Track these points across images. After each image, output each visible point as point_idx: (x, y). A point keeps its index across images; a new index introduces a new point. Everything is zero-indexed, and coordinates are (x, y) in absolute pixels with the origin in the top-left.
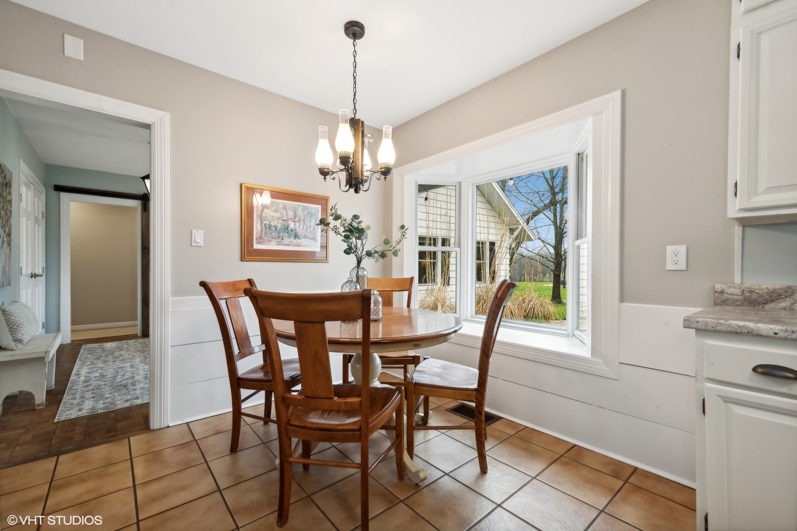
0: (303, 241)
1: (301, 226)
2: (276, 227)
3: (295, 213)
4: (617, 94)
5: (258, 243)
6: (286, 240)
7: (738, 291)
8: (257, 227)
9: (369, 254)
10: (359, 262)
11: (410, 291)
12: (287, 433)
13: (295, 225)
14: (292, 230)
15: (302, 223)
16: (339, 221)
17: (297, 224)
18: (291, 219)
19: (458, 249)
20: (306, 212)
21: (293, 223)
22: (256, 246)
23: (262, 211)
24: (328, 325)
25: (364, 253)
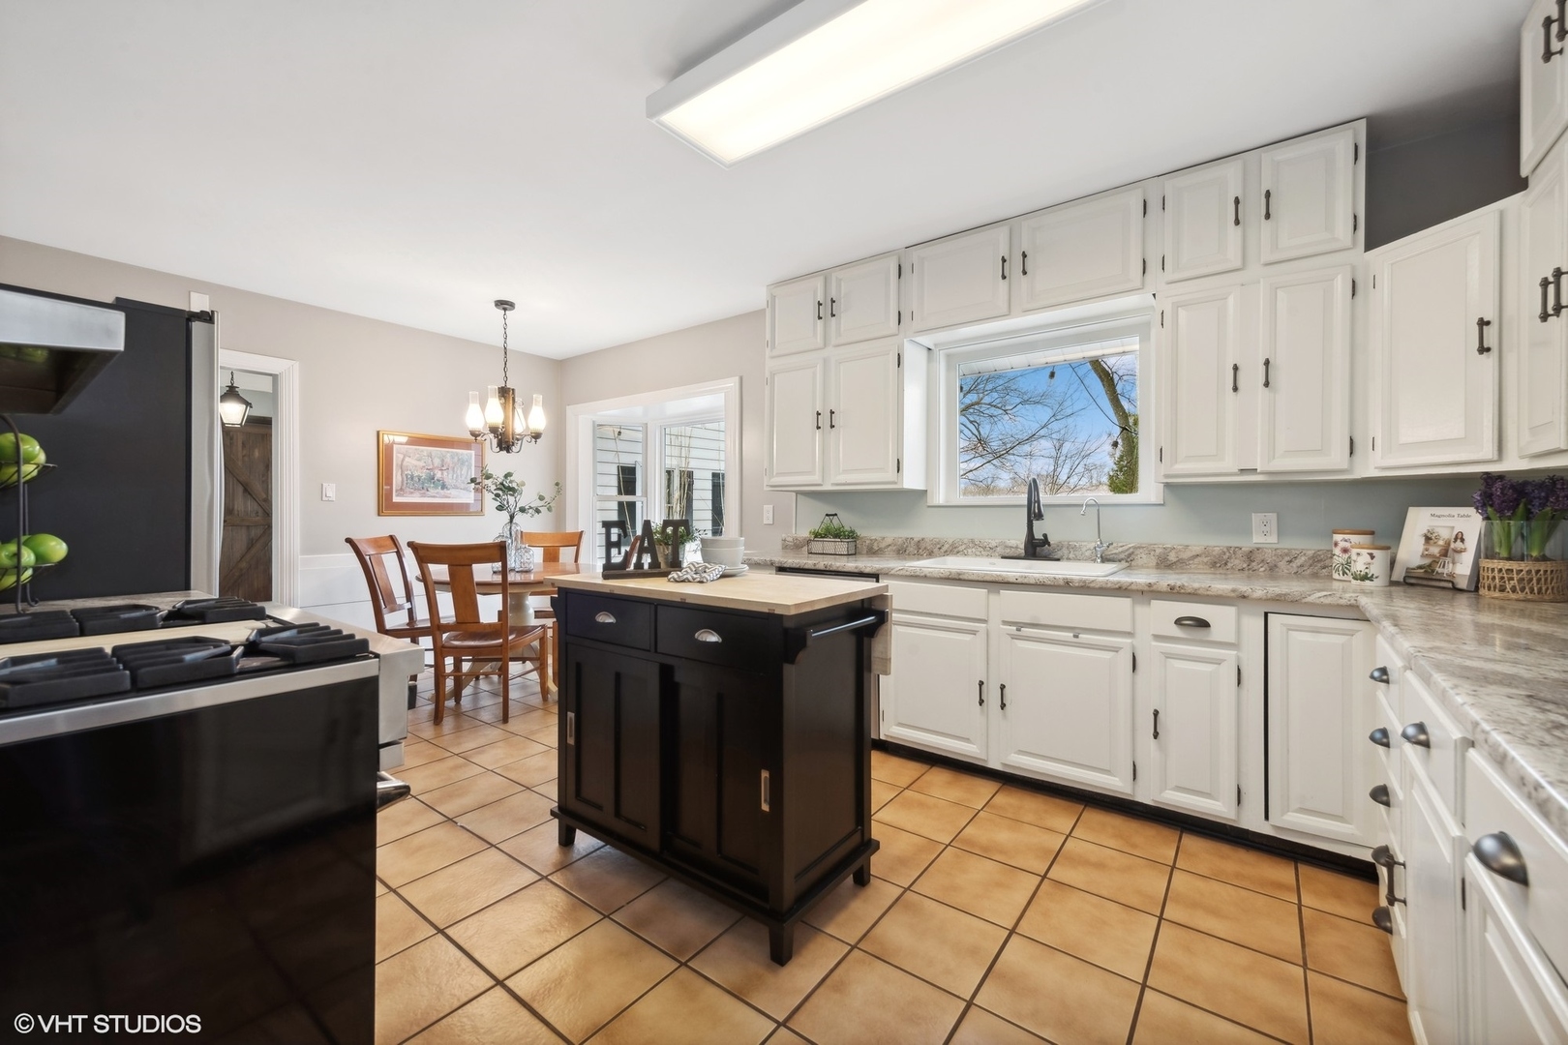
0: (453, 492)
1: (450, 476)
2: (419, 478)
3: (443, 461)
4: (737, 379)
5: (397, 496)
6: (432, 492)
7: (791, 540)
8: (397, 479)
9: (522, 510)
10: (512, 517)
11: (578, 546)
12: (441, 654)
13: (442, 474)
14: (438, 480)
15: (451, 471)
16: (491, 480)
17: (445, 473)
18: (437, 467)
19: (644, 499)
20: (456, 459)
21: (440, 472)
22: (396, 499)
23: (403, 460)
24: (475, 567)
25: (517, 509)
